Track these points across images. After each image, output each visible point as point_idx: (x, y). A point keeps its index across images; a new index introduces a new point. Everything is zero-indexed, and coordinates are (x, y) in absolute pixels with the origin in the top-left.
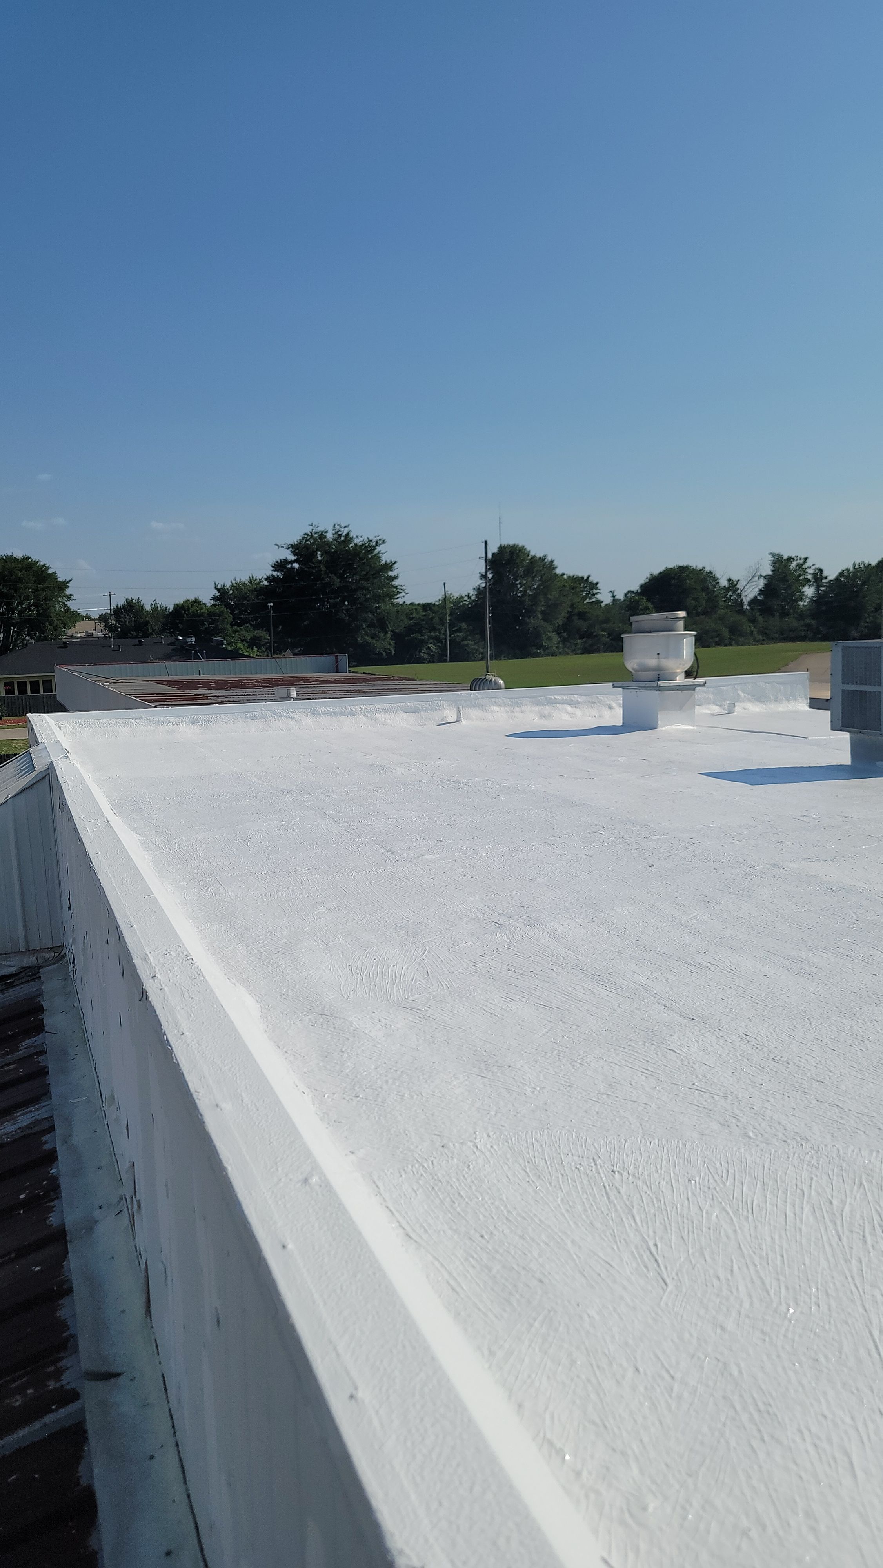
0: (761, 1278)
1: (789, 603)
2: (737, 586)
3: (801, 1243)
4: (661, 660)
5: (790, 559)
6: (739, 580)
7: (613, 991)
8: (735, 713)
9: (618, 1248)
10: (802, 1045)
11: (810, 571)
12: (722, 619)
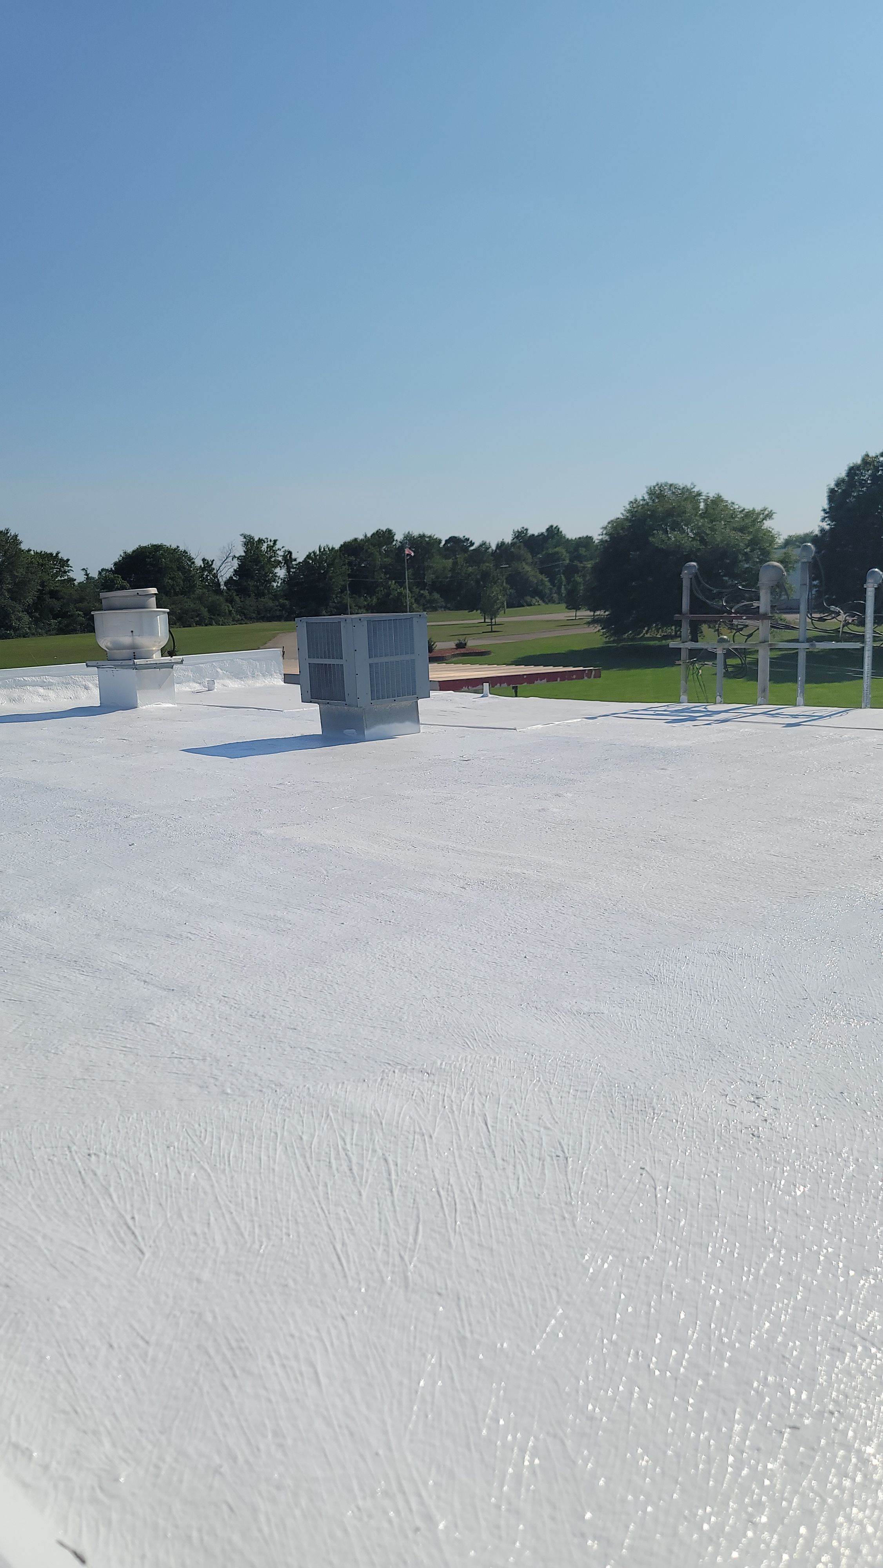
0: (236, 1223)
1: (263, 583)
2: (213, 566)
3: (273, 1182)
4: (135, 637)
5: (261, 541)
6: (213, 560)
7: (91, 974)
8: (215, 690)
9: (94, 1231)
10: (277, 998)
11: (280, 553)
12: (200, 598)
